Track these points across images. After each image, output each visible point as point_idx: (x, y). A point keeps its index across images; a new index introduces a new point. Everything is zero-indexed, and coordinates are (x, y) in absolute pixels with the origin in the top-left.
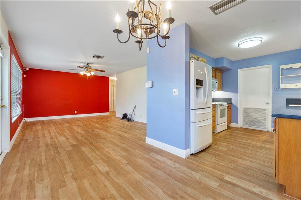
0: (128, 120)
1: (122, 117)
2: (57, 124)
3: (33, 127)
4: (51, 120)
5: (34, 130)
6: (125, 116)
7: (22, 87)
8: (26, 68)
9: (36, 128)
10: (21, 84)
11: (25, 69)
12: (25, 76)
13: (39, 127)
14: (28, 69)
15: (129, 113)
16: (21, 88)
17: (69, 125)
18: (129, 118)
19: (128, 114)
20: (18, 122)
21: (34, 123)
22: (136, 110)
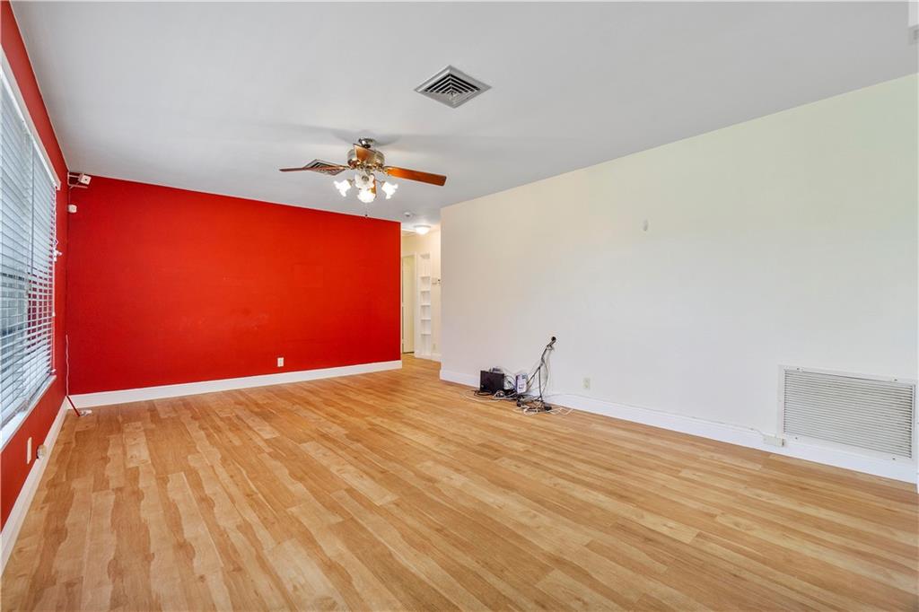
0: (515, 396)
1: (476, 383)
2: (218, 430)
3: (109, 453)
4: (185, 403)
5: (113, 473)
6: (492, 383)
7: (56, 253)
8: (78, 175)
9: (125, 453)
10: (55, 239)
11: (74, 181)
12: (73, 209)
13: (139, 452)
14: (89, 178)
15: (514, 368)
16: (55, 259)
17: (277, 435)
18: (519, 391)
19: (505, 372)
20: (30, 441)
21: (113, 421)
22: (553, 358)
